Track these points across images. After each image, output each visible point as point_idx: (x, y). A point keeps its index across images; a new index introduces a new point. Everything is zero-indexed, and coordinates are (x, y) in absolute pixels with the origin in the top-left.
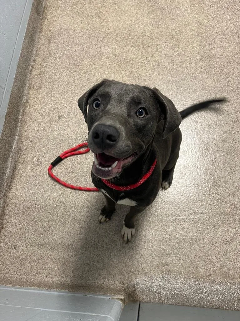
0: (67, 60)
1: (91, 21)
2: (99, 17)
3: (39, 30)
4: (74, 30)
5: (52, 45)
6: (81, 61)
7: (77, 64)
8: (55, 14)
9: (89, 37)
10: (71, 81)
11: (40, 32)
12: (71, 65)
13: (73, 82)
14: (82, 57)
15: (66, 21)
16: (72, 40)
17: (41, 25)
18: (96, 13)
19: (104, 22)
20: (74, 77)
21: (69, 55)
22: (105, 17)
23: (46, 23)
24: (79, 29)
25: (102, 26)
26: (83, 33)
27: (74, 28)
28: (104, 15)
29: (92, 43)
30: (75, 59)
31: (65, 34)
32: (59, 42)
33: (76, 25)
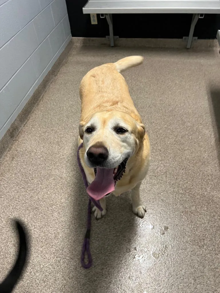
0: (20, 177)
1: (51, 147)
2: (59, 145)
3: (8, 149)
4: (36, 153)
5: (14, 162)
6: (32, 179)
7: (28, 181)
8: (26, 138)
9: (45, 160)
10: (17, 196)
11: (9, 151)
12: (22, 181)
13: (18, 197)
14: (34, 176)
15: (32, 145)
16: (31, 160)
17: (12, 145)
18: (58, 141)
19: (62, 149)
20: (20, 193)
21: (24, 172)
22: (64, 145)
23: (16, 144)
24: (40, 152)
25: (59, 152)
26: (41, 156)
27: (37, 150)
28: (63, 144)
29: (46, 165)
30: (27, 177)
31: (27, 155)
32: (20, 161)
33: (39, 149)
